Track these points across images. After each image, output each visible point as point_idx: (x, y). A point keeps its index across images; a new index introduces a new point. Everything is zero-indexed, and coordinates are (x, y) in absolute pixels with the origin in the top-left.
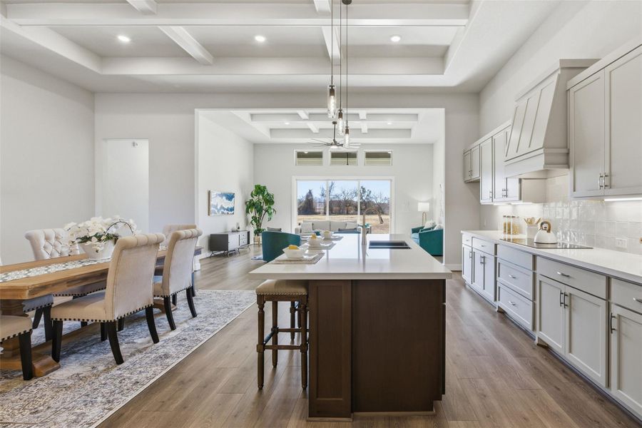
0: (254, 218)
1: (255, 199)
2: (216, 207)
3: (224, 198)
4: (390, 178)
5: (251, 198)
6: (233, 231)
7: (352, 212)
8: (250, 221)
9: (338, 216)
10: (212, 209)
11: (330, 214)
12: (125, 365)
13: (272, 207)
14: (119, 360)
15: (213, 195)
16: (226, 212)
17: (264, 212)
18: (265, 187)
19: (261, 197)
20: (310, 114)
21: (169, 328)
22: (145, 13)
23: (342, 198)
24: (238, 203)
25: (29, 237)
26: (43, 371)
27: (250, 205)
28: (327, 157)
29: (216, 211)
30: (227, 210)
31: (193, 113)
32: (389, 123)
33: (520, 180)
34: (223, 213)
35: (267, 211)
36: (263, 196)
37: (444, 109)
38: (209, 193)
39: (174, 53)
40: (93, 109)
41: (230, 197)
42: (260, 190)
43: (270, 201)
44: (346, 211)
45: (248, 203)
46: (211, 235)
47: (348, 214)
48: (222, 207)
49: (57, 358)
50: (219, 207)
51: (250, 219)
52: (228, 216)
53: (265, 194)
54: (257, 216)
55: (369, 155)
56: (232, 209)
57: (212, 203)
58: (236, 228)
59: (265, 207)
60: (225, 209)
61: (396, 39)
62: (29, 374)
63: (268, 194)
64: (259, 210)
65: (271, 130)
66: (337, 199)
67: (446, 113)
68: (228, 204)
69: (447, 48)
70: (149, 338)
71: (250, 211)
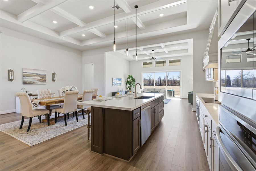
0: (129, 87)
2: (115, 83)
3: (118, 80)
4: (179, 70)
5: (128, 80)
6: (121, 91)
7: (177, 85)
9: (171, 86)
10: (113, 84)
11: (168, 86)
12: (67, 126)
13: (134, 83)
14: (66, 125)
15: (114, 79)
16: (118, 84)
18: (132, 76)
20: (144, 49)
21: (83, 119)
22: (84, 27)
23: (172, 79)
24: (123, 82)
25: (58, 91)
26: (52, 124)
27: (128, 82)
28: (154, 63)
30: (119, 84)
31: (104, 53)
32: (177, 48)
33: (214, 69)
34: (117, 85)
35: (133, 84)
36: (131, 79)
37: (192, 39)
38: (112, 78)
39: (95, 37)
40: (82, 56)
41: (120, 80)
42: (130, 77)
43: (134, 81)
44: (174, 84)
45: (126, 82)
46: (113, 92)
47: (175, 85)
48: (117, 83)
49: (56, 122)
50: (116, 83)
51: (127, 87)
52: (119, 86)
54: (130, 86)
55: (170, 62)
56: (121, 84)
57: (113, 82)
58: (121, 90)
59: (132, 83)
61: (162, 15)
62: (49, 124)
63: (133, 78)
64: (130, 84)
66: (171, 80)
67: (193, 40)
68: (119, 82)
69: (186, 13)
70: (76, 120)
71: (127, 84)
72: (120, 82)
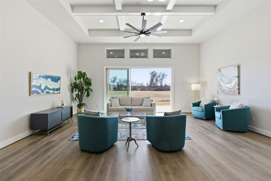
0: (77, 95)
1: (78, 81)
2: (39, 87)
3: (49, 80)
4: (171, 67)
5: (75, 81)
8: (75, 98)
10: (34, 89)
13: (90, 87)
15: (33, 76)
17: (84, 91)
18: (85, 73)
19: (82, 80)
24: (65, 84)
27: (74, 87)
29: (40, 91)
30: (53, 89)
34: (47, 93)
35: (86, 90)
36: (84, 80)
38: (30, 74)
41: (56, 79)
42: (81, 75)
43: (88, 83)
45: (72, 85)
46: (32, 115)
48: (46, 88)
50: (43, 88)
51: (75, 96)
52: (54, 95)
53: (85, 77)
54: (80, 94)
56: (58, 89)
57: (33, 83)
58: (60, 105)
59: (85, 87)
60: (50, 89)
63: (87, 78)
64: (81, 90)
65: (89, 30)
71: (74, 91)
72: (55, 85)
